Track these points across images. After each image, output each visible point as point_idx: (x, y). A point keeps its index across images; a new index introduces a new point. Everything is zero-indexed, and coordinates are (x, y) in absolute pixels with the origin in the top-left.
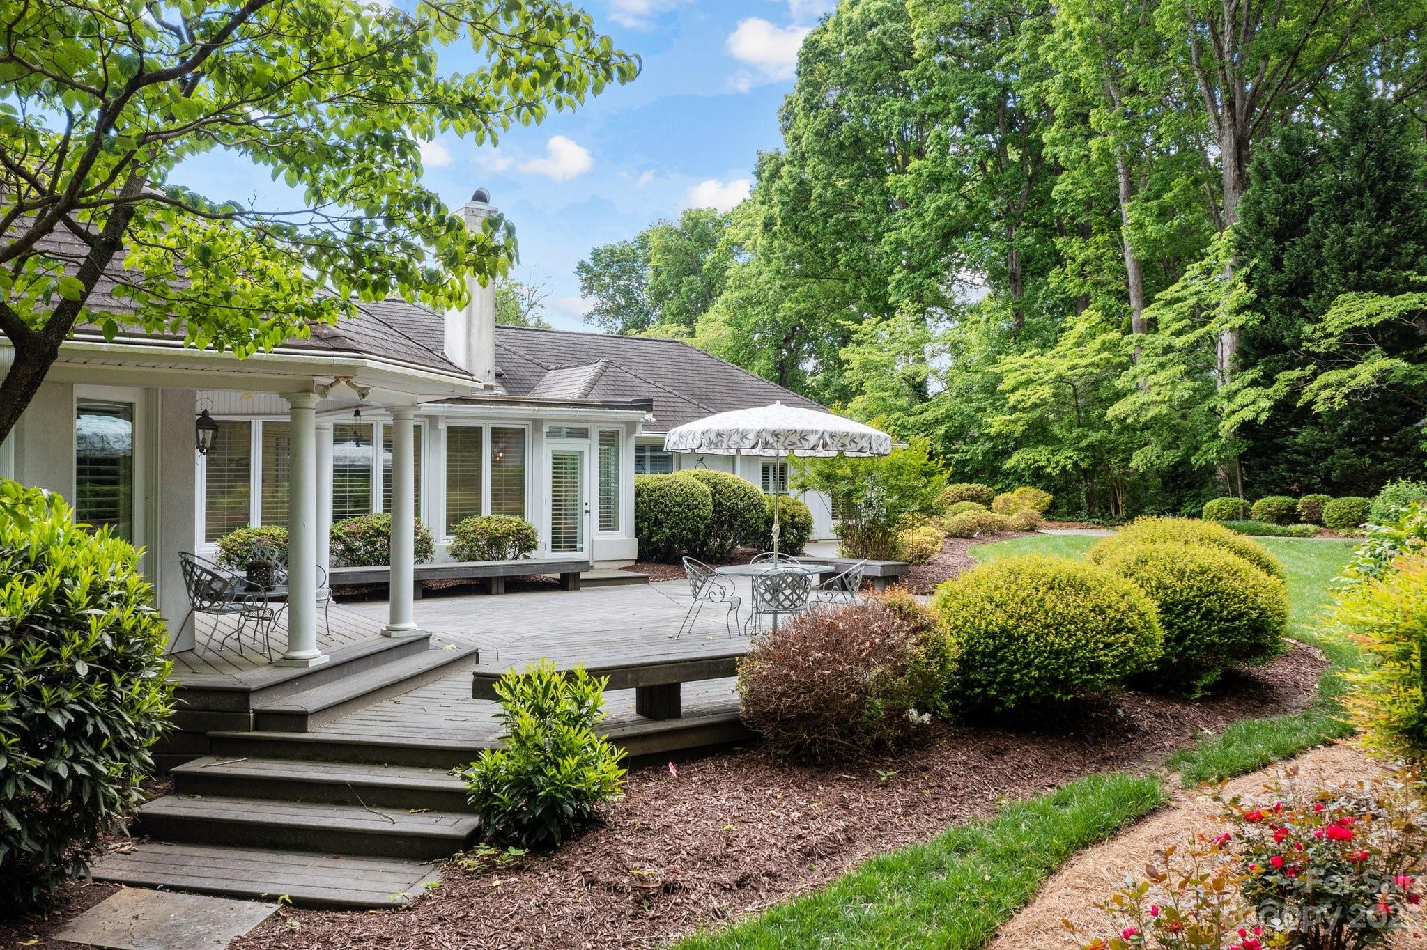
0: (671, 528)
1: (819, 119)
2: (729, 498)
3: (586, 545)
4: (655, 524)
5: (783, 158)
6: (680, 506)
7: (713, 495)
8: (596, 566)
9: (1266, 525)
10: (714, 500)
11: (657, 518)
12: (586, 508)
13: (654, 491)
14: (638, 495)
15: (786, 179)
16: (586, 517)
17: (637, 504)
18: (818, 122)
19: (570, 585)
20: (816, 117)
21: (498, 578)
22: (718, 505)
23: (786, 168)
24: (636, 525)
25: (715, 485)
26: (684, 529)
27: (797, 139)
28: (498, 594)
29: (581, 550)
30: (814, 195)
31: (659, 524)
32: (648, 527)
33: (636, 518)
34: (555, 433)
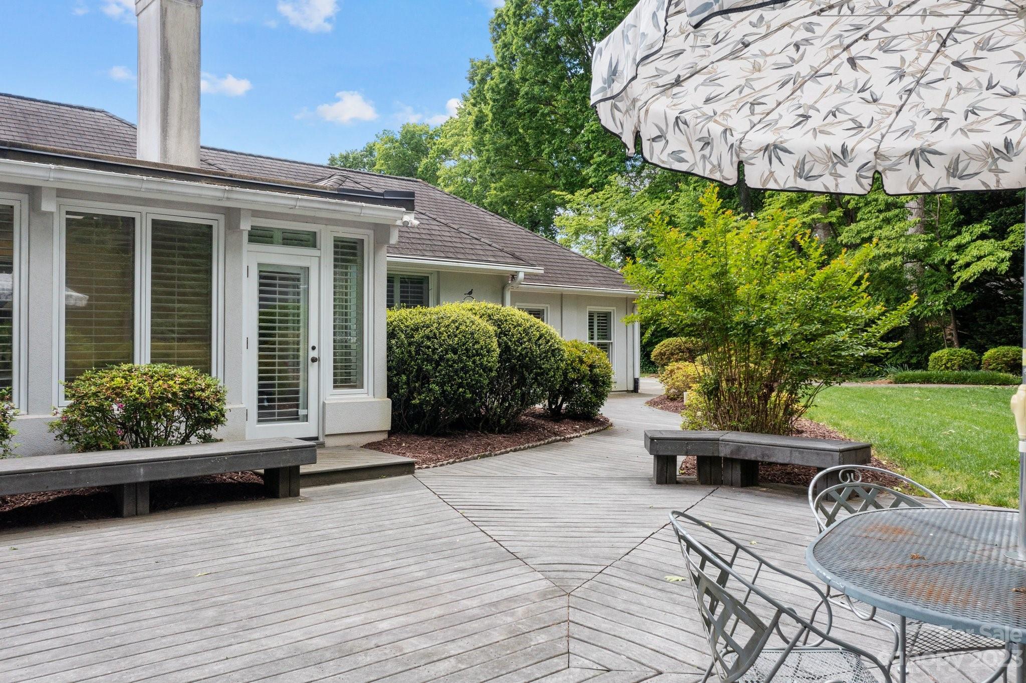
0: (441, 385)
1: (528, 25)
2: (520, 342)
3: (313, 410)
4: (417, 378)
5: (493, 63)
6: (455, 352)
7: (498, 336)
8: (329, 442)
9: (1003, 375)
10: (499, 345)
11: (420, 369)
12: (313, 354)
13: (416, 329)
14: (391, 335)
15: (497, 80)
16: (313, 369)
17: (389, 348)
18: (526, 28)
19: (283, 488)
20: (525, 25)
21: (136, 485)
22: (506, 350)
23: (498, 69)
24: (389, 379)
25: (498, 323)
26: (460, 385)
27: (506, 46)
28: (136, 514)
29: (306, 418)
30: (522, 93)
31: (424, 378)
32: (407, 383)
33: (389, 369)
34: (259, 236)
